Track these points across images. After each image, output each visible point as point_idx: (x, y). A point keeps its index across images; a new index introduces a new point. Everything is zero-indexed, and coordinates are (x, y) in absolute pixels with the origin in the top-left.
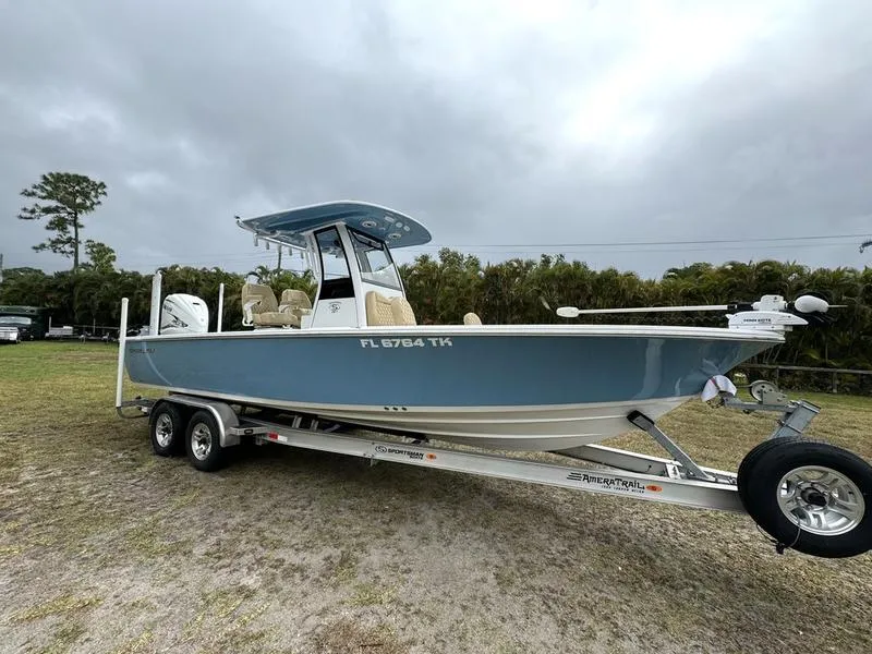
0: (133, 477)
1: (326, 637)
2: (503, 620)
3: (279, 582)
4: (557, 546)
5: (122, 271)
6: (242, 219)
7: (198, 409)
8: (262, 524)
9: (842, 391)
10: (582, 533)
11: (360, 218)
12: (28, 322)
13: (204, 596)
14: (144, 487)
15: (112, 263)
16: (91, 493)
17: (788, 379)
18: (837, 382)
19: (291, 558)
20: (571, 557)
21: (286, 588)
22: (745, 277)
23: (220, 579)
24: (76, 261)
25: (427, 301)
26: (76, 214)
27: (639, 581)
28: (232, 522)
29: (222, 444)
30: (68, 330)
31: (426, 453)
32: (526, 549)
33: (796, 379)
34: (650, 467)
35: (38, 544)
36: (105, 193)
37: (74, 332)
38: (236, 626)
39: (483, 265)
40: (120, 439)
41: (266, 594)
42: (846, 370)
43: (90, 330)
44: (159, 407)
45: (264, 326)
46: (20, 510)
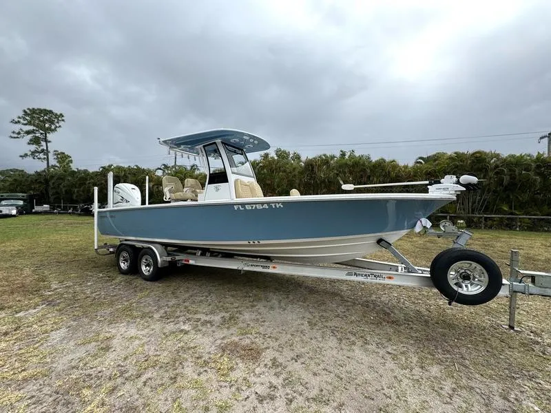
0: (112, 285)
1: (226, 347)
2: (311, 339)
3: (200, 328)
4: (341, 309)
5: (77, 169)
6: (162, 140)
7: (143, 248)
8: (185, 304)
9: (522, 229)
10: (354, 303)
11: (229, 137)
12: (21, 203)
13: (164, 334)
14: (119, 289)
15: (71, 164)
16: (92, 293)
17: (489, 223)
18: (519, 224)
19: (204, 318)
20: (347, 313)
21: (204, 329)
22: (464, 161)
23: (171, 327)
24: (48, 163)
25: (268, 182)
26: (46, 134)
27: (381, 323)
28: (171, 304)
29: (159, 266)
30: (46, 207)
31: (271, 265)
32: (325, 311)
33: (495, 223)
34: (391, 268)
35: (74, 315)
36: (63, 120)
37: (50, 208)
38: (182, 344)
39: (303, 158)
40: (98, 267)
41: (194, 332)
42: (524, 216)
43: (60, 207)
44: (120, 248)
45: (177, 200)
46: (58, 301)
